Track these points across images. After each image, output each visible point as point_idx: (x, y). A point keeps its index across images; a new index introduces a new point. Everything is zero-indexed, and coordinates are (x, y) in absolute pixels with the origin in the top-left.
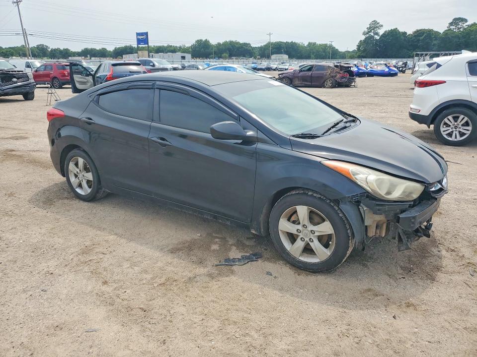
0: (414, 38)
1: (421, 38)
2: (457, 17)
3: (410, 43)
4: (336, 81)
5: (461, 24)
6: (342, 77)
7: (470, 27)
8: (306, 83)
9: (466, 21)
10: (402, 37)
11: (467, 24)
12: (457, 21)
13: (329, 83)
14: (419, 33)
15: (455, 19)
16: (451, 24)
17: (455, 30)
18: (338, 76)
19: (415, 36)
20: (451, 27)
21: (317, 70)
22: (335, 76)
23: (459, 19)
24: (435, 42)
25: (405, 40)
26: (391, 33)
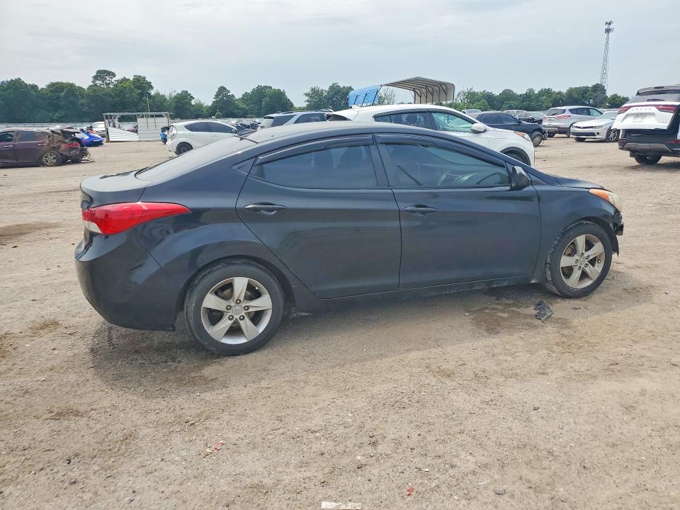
0: (51, 94)
1: (62, 94)
2: (102, 69)
3: (47, 101)
4: (62, 154)
5: (108, 79)
6: (71, 149)
7: (121, 83)
8: (6, 161)
9: (114, 75)
10: (32, 92)
11: (115, 79)
12: (102, 74)
13: (51, 159)
14: (56, 88)
15: (98, 72)
16: (95, 78)
17: (102, 86)
18: (63, 146)
19: (51, 91)
20: (97, 82)
21: (21, 139)
22: (59, 147)
23: (105, 71)
24: (82, 101)
25: (38, 96)
26: (14, 85)
